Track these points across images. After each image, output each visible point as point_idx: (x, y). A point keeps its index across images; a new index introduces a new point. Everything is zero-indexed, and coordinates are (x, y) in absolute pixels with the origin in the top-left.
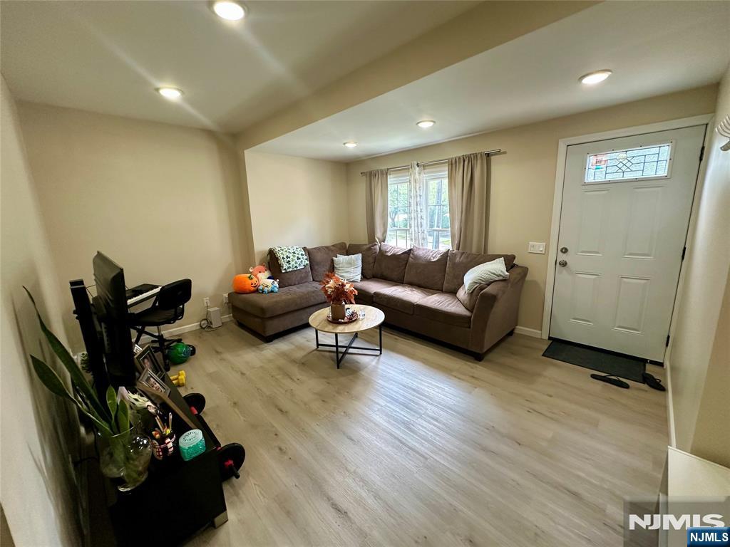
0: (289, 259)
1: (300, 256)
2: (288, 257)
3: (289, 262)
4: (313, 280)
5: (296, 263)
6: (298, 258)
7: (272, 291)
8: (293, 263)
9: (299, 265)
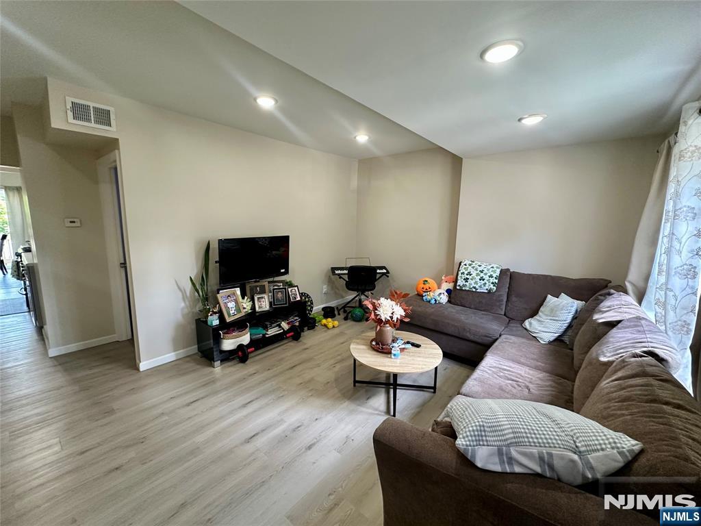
0: (468, 277)
1: (486, 277)
2: (469, 274)
3: (466, 280)
4: (505, 315)
5: (476, 283)
6: (482, 279)
7: (429, 302)
8: (473, 282)
9: (480, 287)
